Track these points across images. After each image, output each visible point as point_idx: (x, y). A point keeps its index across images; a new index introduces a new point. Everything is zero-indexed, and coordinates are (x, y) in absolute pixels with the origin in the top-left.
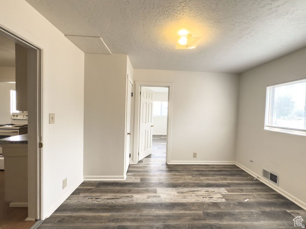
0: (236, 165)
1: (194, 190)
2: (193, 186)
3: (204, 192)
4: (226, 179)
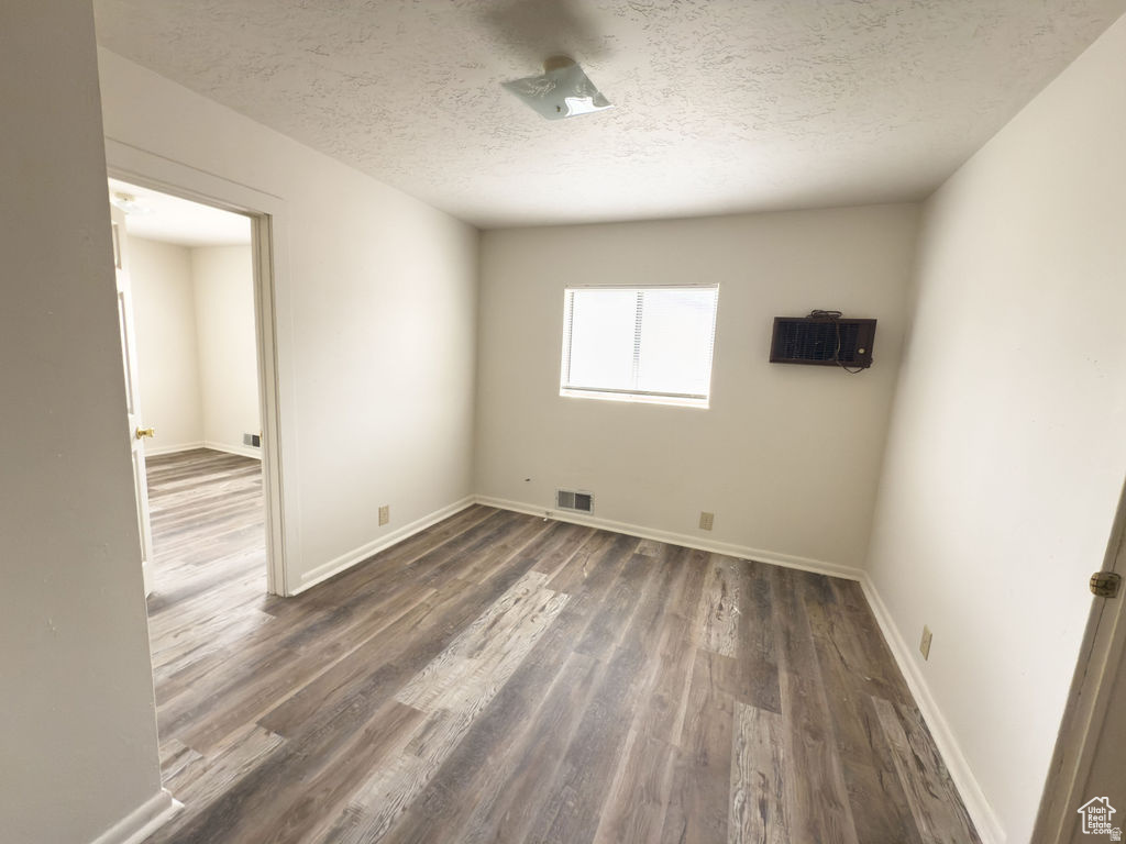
0: (478, 502)
1: (492, 619)
2: (477, 613)
3: (516, 608)
4: (505, 547)
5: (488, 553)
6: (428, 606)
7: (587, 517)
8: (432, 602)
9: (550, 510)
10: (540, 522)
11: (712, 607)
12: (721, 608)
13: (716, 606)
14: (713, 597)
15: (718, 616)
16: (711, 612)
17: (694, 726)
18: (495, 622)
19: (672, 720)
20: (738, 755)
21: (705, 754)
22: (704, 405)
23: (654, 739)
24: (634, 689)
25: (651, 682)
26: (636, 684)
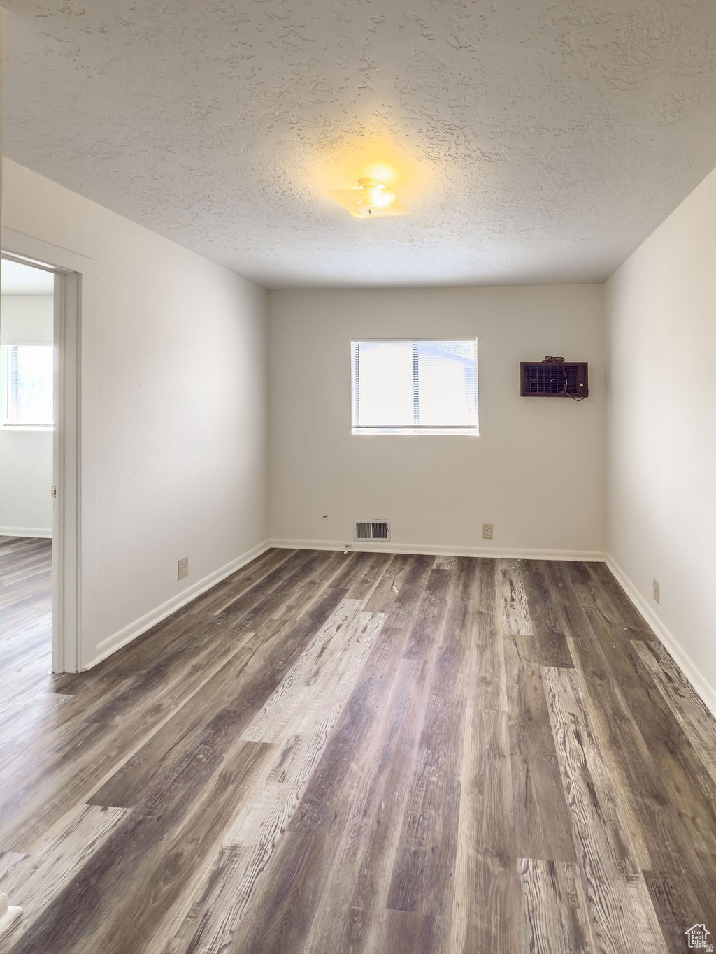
0: (274, 546)
1: (319, 648)
3: (340, 633)
5: (297, 591)
6: (250, 649)
7: (385, 544)
8: (254, 645)
9: (348, 543)
10: (342, 556)
11: (506, 600)
12: (513, 600)
13: (509, 600)
14: (504, 592)
15: (512, 606)
16: (506, 604)
17: (515, 693)
18: (323, 650)
19: (497, 693)
20: (552, 705)
21: (528, 711)
22: (475, 433)
23: (487, 711)
24: (462, 676)
25: (474, 668)
26: (462, 673)
